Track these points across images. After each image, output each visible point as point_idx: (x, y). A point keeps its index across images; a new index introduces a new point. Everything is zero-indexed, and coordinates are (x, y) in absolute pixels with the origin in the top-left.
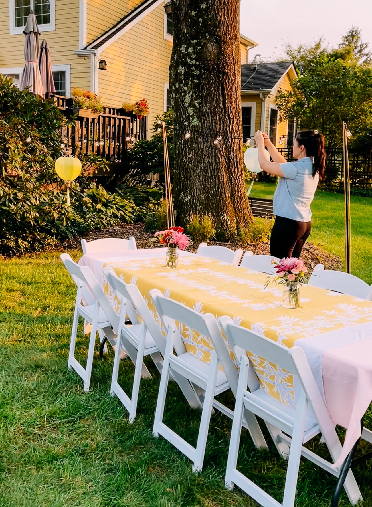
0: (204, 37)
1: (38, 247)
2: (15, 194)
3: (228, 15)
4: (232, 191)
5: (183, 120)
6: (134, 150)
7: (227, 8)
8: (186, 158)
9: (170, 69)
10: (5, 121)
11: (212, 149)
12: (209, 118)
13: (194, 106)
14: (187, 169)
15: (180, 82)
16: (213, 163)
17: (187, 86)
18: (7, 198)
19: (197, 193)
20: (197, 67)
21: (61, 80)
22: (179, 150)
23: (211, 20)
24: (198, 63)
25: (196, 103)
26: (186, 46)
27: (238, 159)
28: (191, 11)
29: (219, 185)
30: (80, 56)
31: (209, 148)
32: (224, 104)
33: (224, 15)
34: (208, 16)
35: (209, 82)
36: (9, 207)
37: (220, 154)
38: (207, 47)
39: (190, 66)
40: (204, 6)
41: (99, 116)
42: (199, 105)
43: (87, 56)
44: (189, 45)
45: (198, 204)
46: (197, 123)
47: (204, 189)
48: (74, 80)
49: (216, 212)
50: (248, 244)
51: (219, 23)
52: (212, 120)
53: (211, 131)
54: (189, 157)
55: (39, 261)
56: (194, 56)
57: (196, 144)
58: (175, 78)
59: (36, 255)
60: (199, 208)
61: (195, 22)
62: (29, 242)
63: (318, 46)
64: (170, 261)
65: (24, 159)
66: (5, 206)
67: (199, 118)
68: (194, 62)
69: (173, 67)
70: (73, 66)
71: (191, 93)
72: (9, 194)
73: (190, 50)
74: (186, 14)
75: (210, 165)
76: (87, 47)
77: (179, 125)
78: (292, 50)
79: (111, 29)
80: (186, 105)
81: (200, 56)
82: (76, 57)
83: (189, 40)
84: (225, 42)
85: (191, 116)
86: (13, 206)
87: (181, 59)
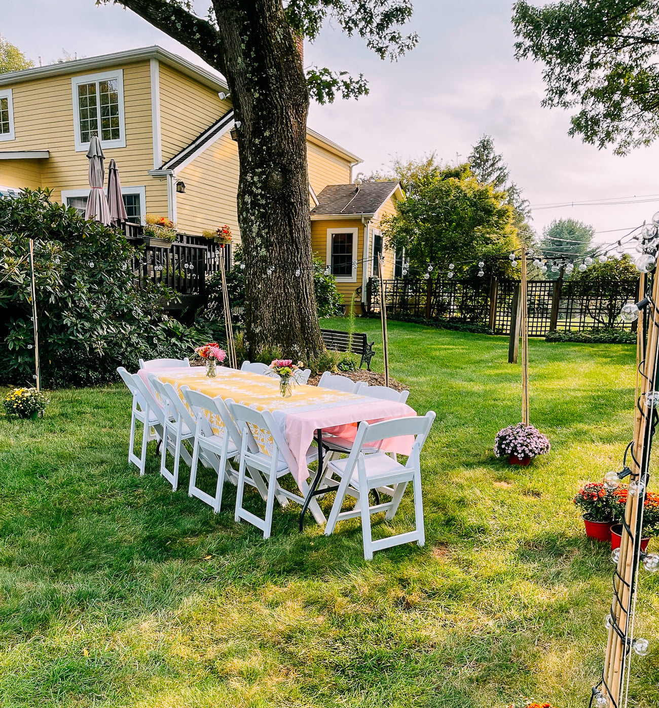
0: (269, 166)
1: (109, 377)
2: (83, 324)
3: (293, 143)
4: (302, 321)
5: (251, 250)
6: (212, 281)
7: (291, 136)
8: (256, 289)
9: (238, 198)
10: (70, 252)
11: (281, 279)
12: (276, 248)
13: (262, 236)
14: (257, 300)
15: (248, 212)
16: (282, 293)
17: (254, 215)
18: (75, 328)
19: (267, 324)
20: (263, 196)
21: (135, 204)
22: (249, 281)
23: (275, 149)
24: (263, 193)
25: (263, 233)
26: (251, 175)
27: (308, 290)
28: (255, 139)
29: (288, 316)
30: (156, 177)
31: (278, 279)
32: (291, 233)
33: (288, 143)
34: (271, 144)
35: (275, 211)
36: (77, 337)
37: (289, 284)
38: (272, 177)
39: (256, 195)
40: (267, 134)
41: (173, 246)
42: (267, 235)
43: (163, 177)
44: (254, 174)
45: (269, 335)
46: (265, 253)
47: (274, 320)
48: (149, 204)
49: (286, 343)
50: (317, 374)
51: (283, 151)
52: (280, 250)
53: (279, 261)
54: (259, 288)
55: (109, 390)
56: (259, 185)
57: (264, 274)
58: (242, 207)
59: (107, 385)
60: (270, 339)
61: (259, 151)
62: (100, 373)
63: (430, 163)
64: (210, 372)
65: (90, 290)
66: (74, 336)
67: (267, 247)
68: (260, 191)
69: (241, 196)
70: (148, 188)
71: (258, 223)
72: (76, 325)
73: (256, 179)
74: (250, 141)
75: (279, 296)
76: (163, 166)
77: (248, 255)
78: (401, 167)
79: (190, 145)
80: (254, 235)
81: (265, 186)
82: (151, 177)
83: (254, 169)
84: (290, 171)
85: (259, 246)
86: (80, 336)
87: (248, 188)
